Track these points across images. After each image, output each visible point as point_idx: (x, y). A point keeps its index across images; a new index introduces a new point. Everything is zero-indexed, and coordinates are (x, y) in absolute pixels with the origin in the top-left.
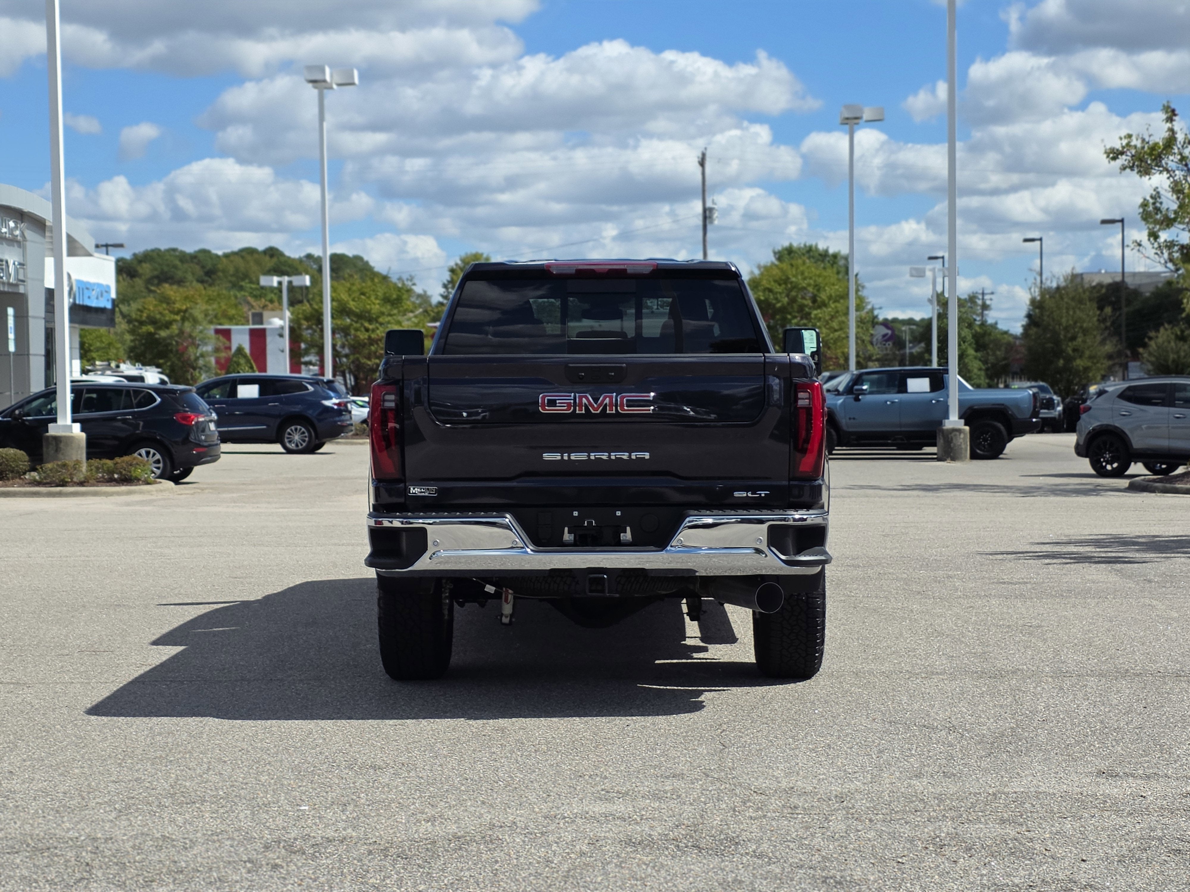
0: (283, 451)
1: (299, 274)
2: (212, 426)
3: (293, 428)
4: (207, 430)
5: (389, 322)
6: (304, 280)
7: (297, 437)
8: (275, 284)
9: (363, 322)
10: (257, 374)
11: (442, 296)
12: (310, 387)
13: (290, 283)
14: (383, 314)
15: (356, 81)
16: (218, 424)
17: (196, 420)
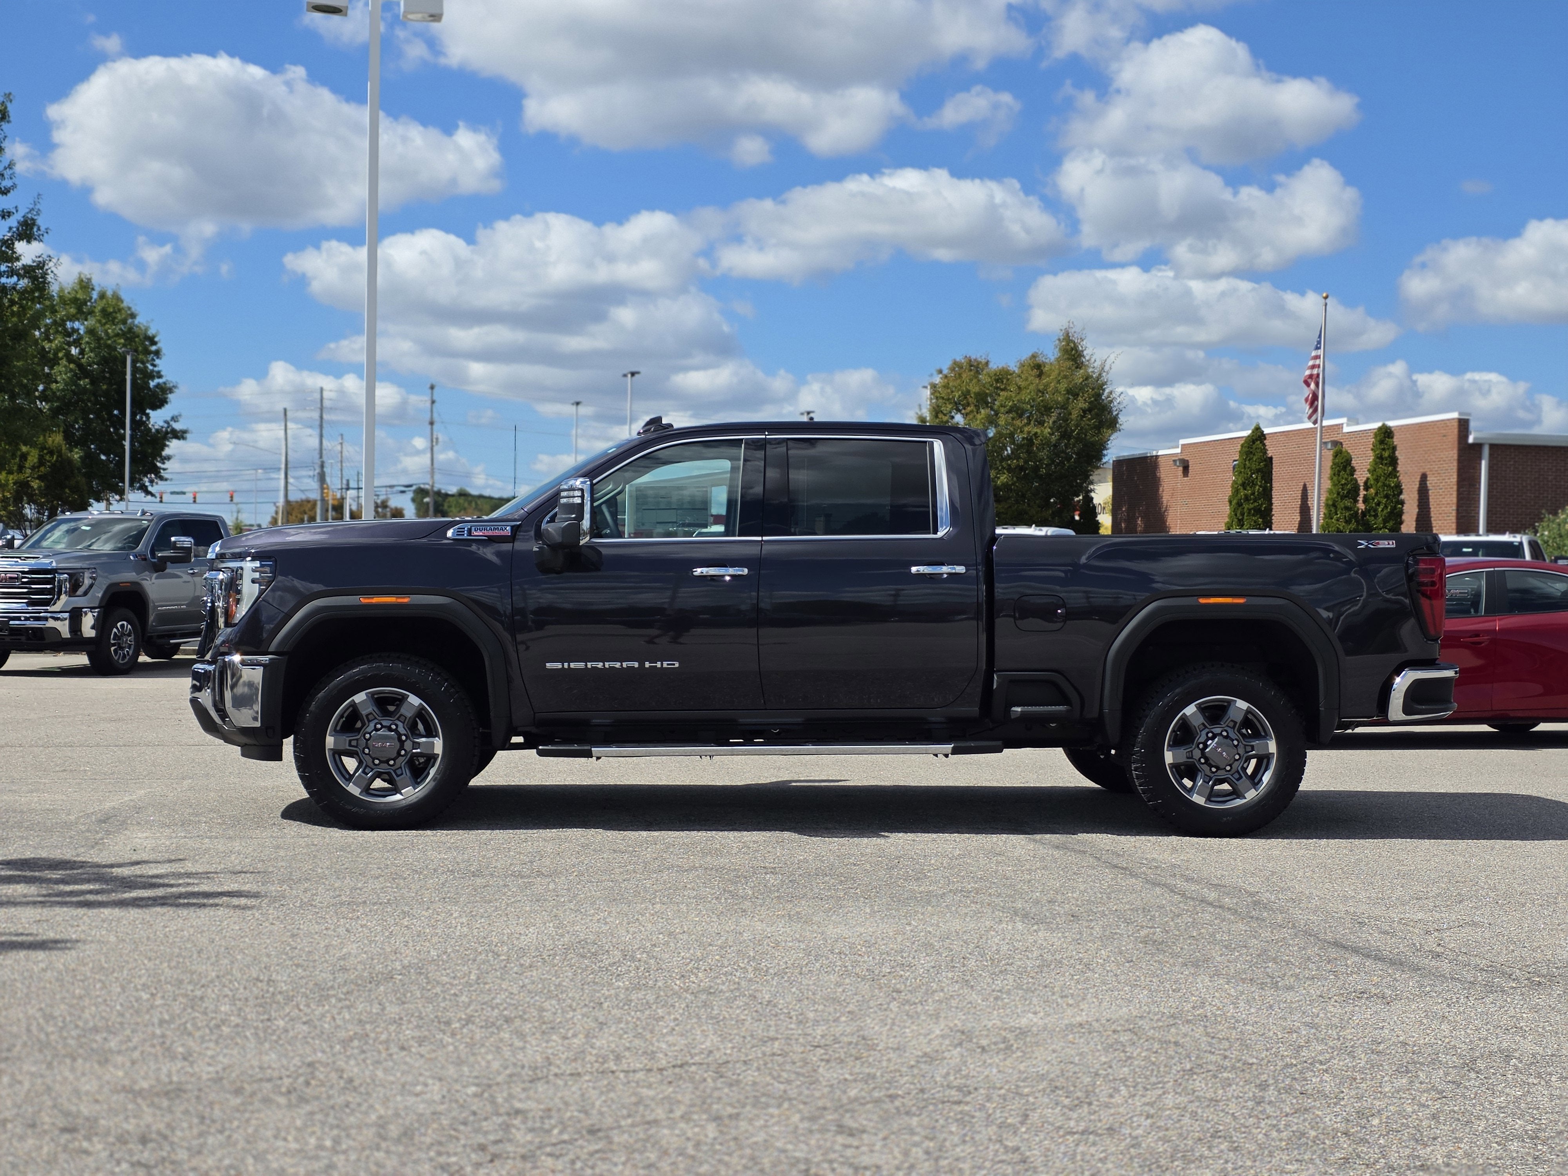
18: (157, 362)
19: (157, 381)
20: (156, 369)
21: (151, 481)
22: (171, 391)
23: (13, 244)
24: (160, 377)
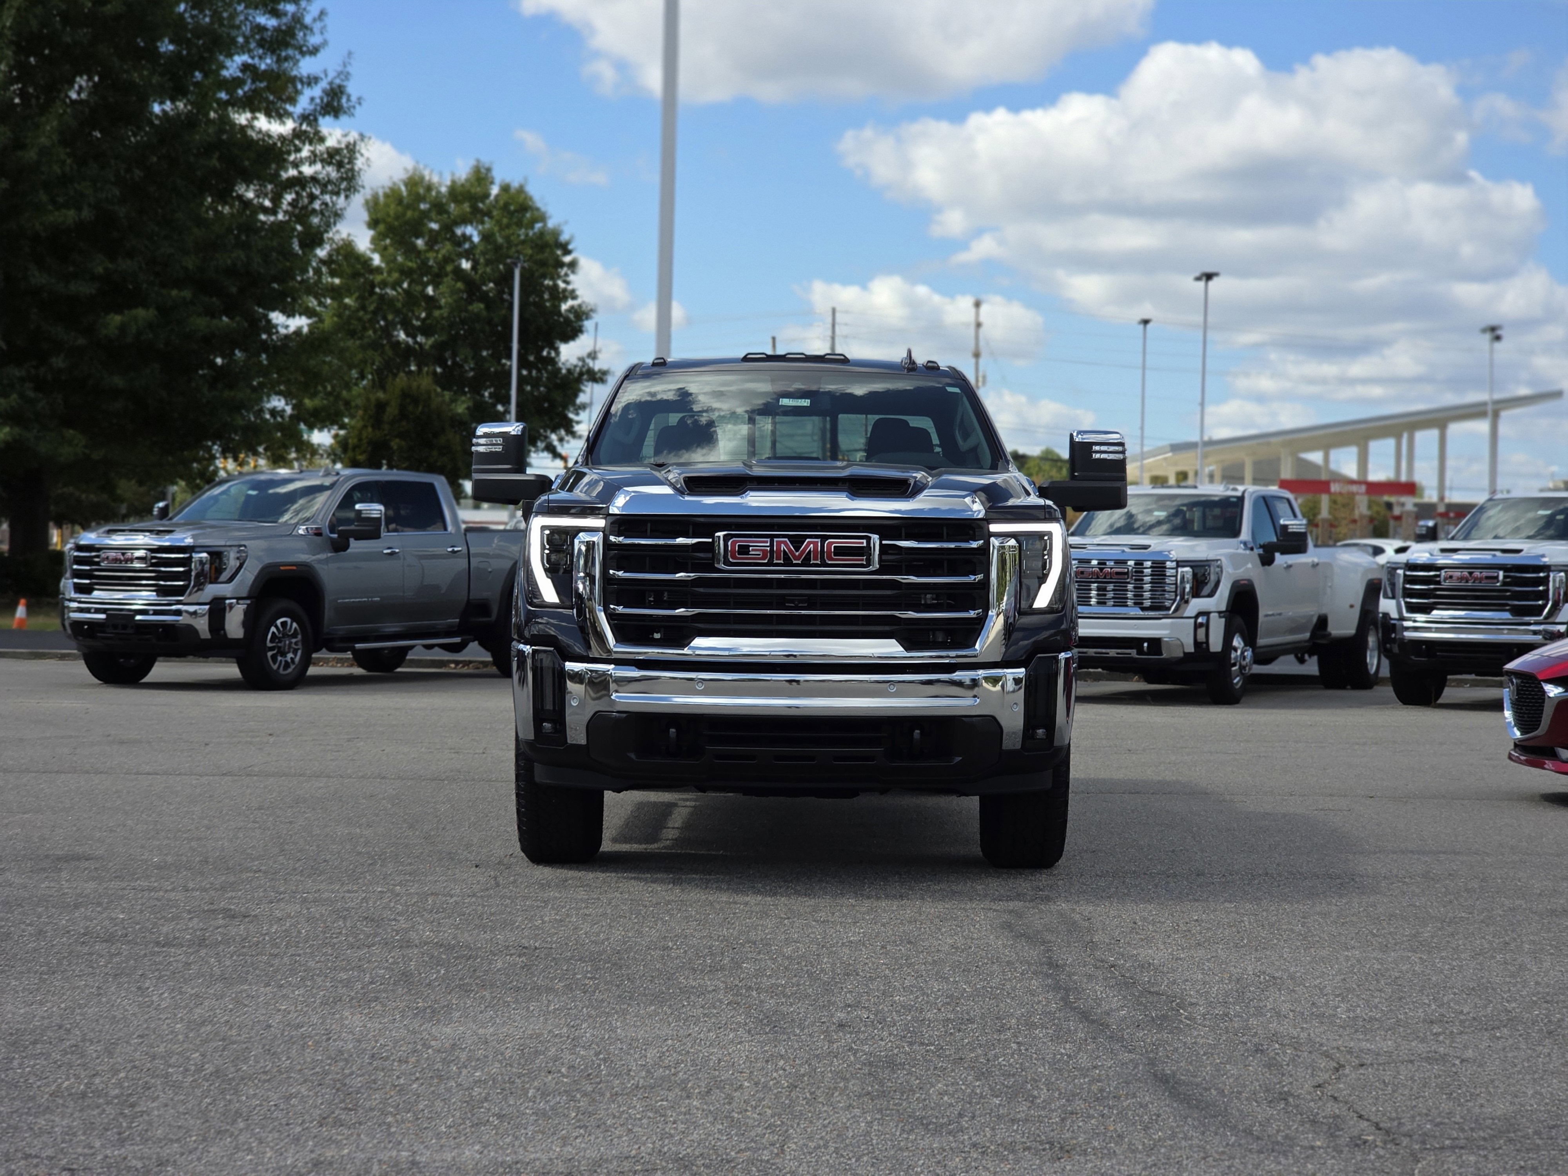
18: (572, 277)
19: (570, 303)
20: (570, 287)
21: (561, 440)
22: (588, 317)
23: (316, 120)
24: (574, 298)
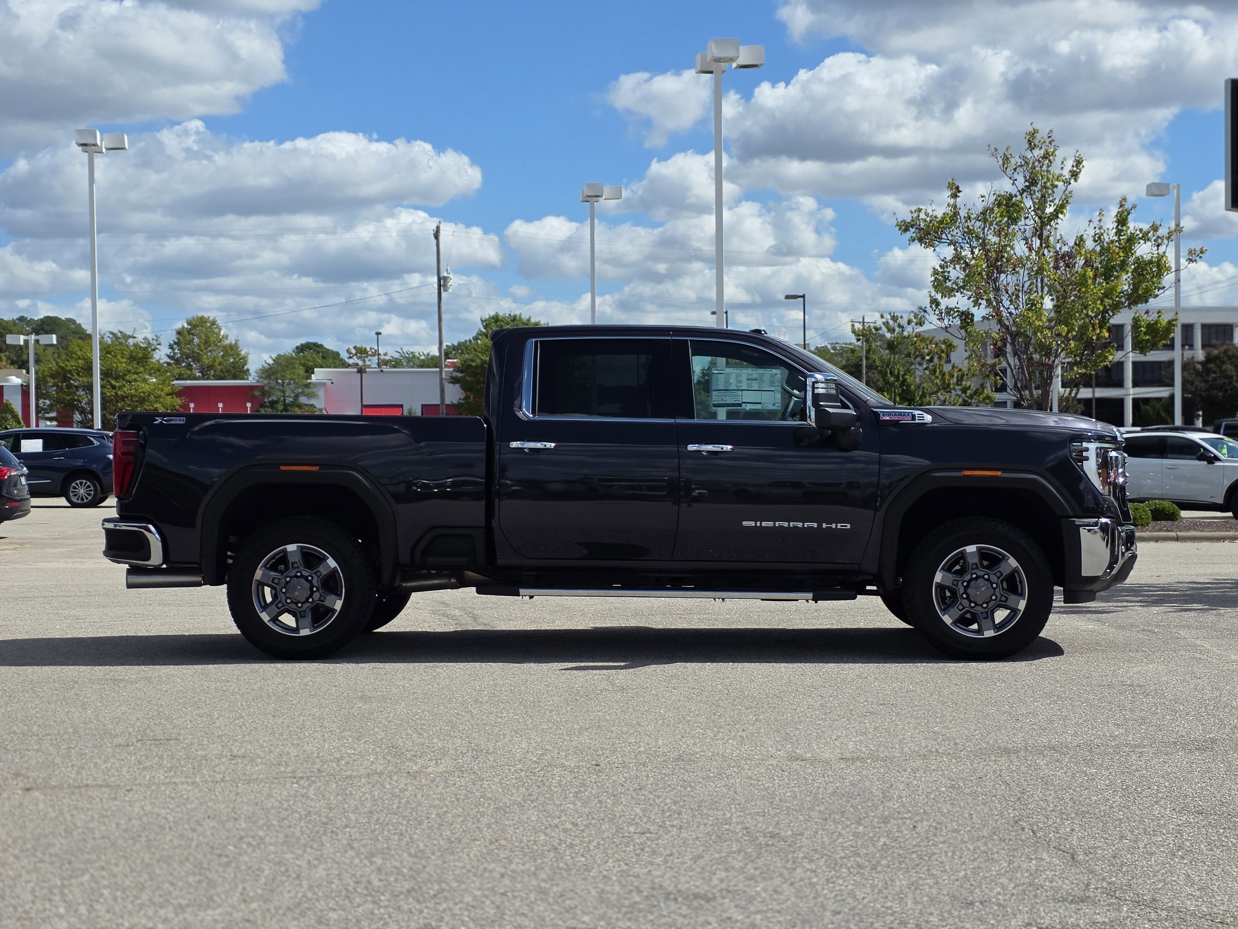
0: (69, 505)
1: (47, 332)
2: (23, 480)
3: (78, 482)
4: (19, 483)
5: (135, 380)
6: (52, 339)
7: (82, 491)
8: (22, 343)
9: (110, 379)
10: (25, 428)
11: (168, 356)
12: (95, 442)
13: (37, 341)
14: (129, 372)
15: (127, 146)
16: (28, 477)
17: (8, 474)
